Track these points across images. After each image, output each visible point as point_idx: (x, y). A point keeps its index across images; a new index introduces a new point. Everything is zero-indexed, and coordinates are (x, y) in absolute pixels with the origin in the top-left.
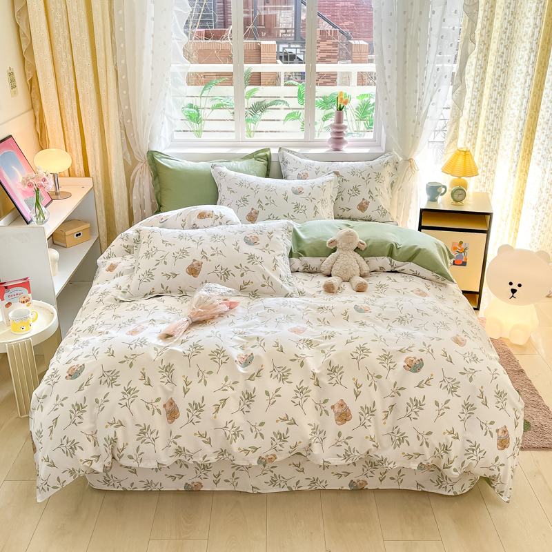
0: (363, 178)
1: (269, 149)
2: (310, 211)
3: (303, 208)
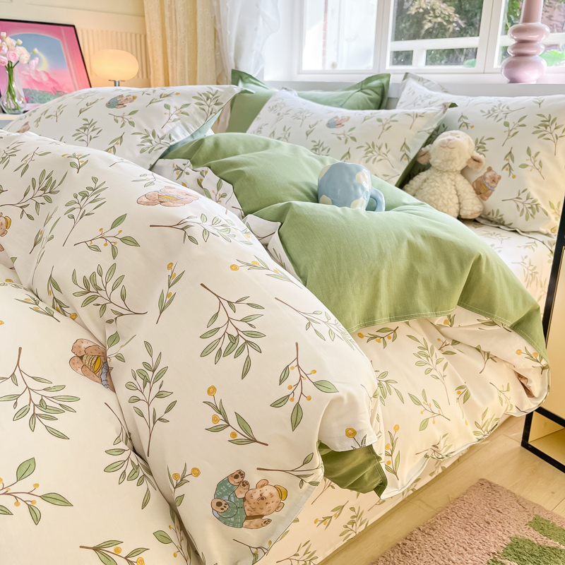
1: (389, 75)
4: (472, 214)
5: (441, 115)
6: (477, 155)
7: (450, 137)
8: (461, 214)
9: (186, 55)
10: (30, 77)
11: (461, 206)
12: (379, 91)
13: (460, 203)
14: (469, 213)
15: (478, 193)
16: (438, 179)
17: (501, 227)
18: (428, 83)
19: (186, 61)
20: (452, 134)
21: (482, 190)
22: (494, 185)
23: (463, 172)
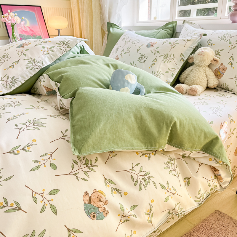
0: (230, 43)
1: (176, 22)
2: (149, 62)
3: (145, 59)
4: (213, 85)
5: (199, 40)
6: (216, 58)
7: (203, 50)
8: (208, 86)
9: (88, 17)
10: (22, 29)
11: (208, 82)
12: (172, 29)
13: (208, 81)
14: (212, 85)
15: (216, 75)
16: (197, 70)
17: (227, 91)
18: (194, 25)
19: (88, 19)
20: (204, 49)
21: (218, 74)
22: (224, 72)
23: (209, 66)
